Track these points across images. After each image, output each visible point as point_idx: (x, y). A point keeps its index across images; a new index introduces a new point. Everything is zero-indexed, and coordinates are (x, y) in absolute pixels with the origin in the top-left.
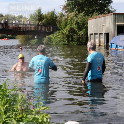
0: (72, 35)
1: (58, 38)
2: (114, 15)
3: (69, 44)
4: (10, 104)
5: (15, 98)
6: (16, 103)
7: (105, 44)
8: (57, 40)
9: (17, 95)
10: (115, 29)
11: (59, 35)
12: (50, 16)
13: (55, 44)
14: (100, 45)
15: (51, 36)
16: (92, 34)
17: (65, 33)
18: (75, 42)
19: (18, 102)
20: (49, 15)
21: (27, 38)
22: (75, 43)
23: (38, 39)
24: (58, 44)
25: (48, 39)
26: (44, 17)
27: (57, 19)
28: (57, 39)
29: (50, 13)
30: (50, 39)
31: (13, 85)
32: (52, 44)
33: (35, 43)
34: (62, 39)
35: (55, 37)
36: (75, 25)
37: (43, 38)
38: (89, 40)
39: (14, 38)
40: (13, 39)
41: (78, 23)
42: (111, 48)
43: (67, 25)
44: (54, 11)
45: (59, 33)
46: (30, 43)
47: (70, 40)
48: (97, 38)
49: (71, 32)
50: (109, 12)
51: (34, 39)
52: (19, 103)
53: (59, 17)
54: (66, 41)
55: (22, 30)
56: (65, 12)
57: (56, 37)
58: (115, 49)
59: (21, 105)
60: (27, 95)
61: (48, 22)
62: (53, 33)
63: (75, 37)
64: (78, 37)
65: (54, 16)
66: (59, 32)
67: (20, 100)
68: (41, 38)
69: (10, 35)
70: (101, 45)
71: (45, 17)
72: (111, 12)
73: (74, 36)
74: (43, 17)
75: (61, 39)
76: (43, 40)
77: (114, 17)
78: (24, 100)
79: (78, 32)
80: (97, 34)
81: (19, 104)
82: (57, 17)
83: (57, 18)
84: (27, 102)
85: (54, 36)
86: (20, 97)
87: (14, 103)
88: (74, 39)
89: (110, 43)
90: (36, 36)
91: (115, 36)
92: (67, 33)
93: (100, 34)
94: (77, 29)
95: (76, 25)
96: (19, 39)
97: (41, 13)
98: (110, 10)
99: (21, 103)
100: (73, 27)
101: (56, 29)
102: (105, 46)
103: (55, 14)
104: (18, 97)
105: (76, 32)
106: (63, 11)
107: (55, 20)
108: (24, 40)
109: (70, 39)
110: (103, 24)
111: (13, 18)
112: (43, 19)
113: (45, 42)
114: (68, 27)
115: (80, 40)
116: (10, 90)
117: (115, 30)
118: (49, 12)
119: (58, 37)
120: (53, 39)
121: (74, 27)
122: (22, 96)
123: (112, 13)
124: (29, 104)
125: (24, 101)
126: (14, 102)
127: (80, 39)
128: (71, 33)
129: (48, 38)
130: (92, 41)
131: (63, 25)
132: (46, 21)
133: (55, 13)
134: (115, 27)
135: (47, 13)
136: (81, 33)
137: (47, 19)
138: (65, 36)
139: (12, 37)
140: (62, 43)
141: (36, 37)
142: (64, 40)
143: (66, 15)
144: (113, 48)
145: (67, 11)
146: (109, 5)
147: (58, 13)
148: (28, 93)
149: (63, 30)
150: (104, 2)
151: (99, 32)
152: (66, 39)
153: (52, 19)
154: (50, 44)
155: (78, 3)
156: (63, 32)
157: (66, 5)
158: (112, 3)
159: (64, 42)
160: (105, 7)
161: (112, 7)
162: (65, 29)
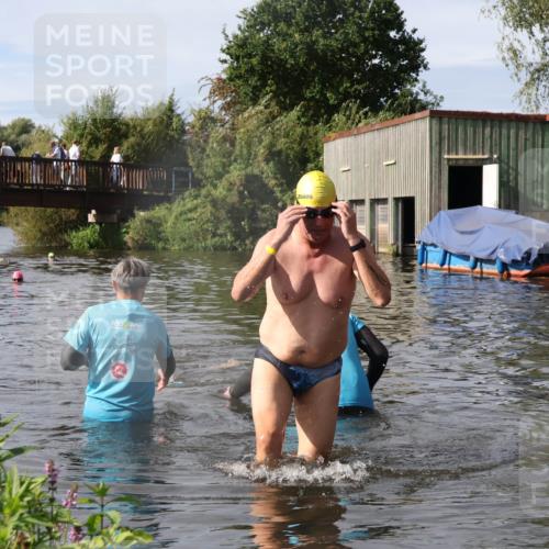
0: (254, 209)
1: (190, 220)
2: (434, 122)
3: (240, 249)
7: (397, 248)
8: (186, 228)
9: (3, 479)
10: (440, 181)
11: (196, 208)
12: (155, 125)
13: (177, 248)
15: (159, 211)
17: (223, 200)
19: (7, 511)
20: (149, 119)
23: (100, 225)
24: (192, 247)
25: (144, 224)
26: (128, 129)
27: (186, 137)
28: (187, 224)
29: (154, 110)
30: (155, 226)
32: (164, 249)
33: (89, 242)
34: (209, 226)
35: (176, 218)
36: (268, 164)
37: (125, 220)
41: (280, 152)
42: (421, 264)
43: (230, 166)
44: (171, 103)
45: (196, 197)
46: (68, 244)
47: (244, 231)
48: (362, 222)
49: (251, 195)
50: (413, 107)
51: (85, 224)
52: (12, 514)
53: (196, 129)
54: (226, 236)
56: (223, 108)
57: (184, 217)
58: (438, 266)
59: (22, 524)
60: (50, 479)
61: (146, 150)
62: (169, 200)
63: (267, 215)
65: (174, 125)
66: (197, 193)
67: (17, 500)
68: (115, 220)
70: (381, 250)
71: (135, 127)
72: (423, 107)
73: (264, 211)
74: (124, 127)
75: (205, 226)
76: (124, 230)
77: (436, 127)
78: (34, 500)
79: (279, 194)
80: (361, 202)
81: (12, 522)
82: (187, 128)
83: (184, 132)
84: (49, 509)
85: (174, 214)
86: (17, 490)
89: (419, 242)
90: (94, 212)
91: (440, 209)
92: (234, 198)
93: (375, 202)
94: (276, 179)
95: (271, 164)
96: (17, 225)
97: (115, 110)
98: (416, 100)
99: (21, 518)
100: (256, 171)
101: (181, 179)
102: (396, 254)
103: (179, 115)
104: (7, 489)
105: (272, 192)
106: (214, 102)
107: (178, 141)
108: (40, 231)
109: (245, 224)
110: (387, 159)
112: (126, 136)
113: (133, 239)
114: (236, 173)
117: (440, 187)
119: (189, 215)
120: (169, 224)
121: (263, 173)
122: (25, 486)
123: (427, 113)
124: (59, 519)
125: (35, 509)
128: (248, 201)
129: (148, 221)
131: (211, 163)
132: (139, 145)
133: (179, 112)
134: (440, 171)
135: (140, 111)
136: (293, 198)
137: (143, 137)
138: (222, 214)
140: (210, 242)
141: (91, 218)
142: (219, 232)
143: (227, 118)
144: (429, 265)
145: (228, 104)
146: (414, 75)
147: (193, 111)
148: (53, 470)
149: (215, 187)
150: (389, 64)
151: (370, 194)
152: (228, 227)
153: (164, 139)
154: (154, 249)
155: (275, 67)
156: (213, 192)
157: (224, 76)
158: (425, 67)
159: (217, 239)
160: (395, 87)
161: (424, 86)
162: (224, 181)
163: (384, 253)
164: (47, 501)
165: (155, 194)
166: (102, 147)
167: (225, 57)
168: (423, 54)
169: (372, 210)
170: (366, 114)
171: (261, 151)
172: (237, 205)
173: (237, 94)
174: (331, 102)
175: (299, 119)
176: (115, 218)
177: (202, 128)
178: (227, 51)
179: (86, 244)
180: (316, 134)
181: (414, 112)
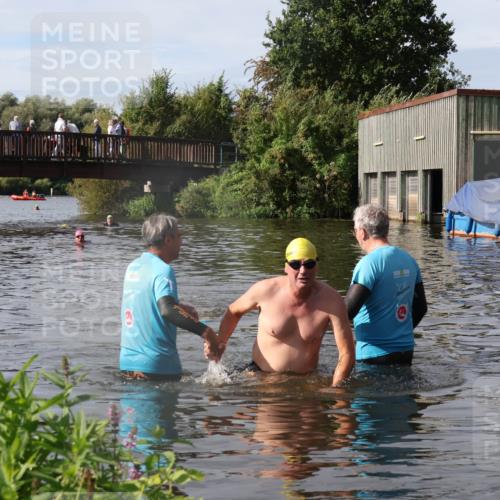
0: (294, 180)
1: (236, 190)
2: (462, 100)
3: (281, 217)
4: (43, 459)
5: (60, 436)
6: (67, 456)
7: (426, 216)
8: (230, 198)
9: (71, 421)
10: (466, 154)
11: (241, 180)
12: (205, 104)
13: (224, 215)
14: (404, 221)
15: (209, 182)
16: (373, 175)
17: (266, 172)
18: (305, 207)
19: (75, 450)
20: (200, 99)
21: (113, 192)
22: (304, 211)
23: (155, 194)
24: (238, 214)
25: (195, 194)
26: (180, 108)
27: (233, 115)
28: (233, 194)
29: (204, 91)
30: (204, 197)
31: (56, 380)
32: (212, 216)
33: (145, 210)
34: (253, 196)
35: (223, 188)
36: (307, 139)
37: (177, 190)
38: (362, 200)
39: (60, 192)
40: (54, 194)
41: (318, 128)
42: (449, 231)
43: (271, 141)
44: (220, 83)
45: (241, 170)
46: (126, 212)
47: (285, 200)
48: (394, 192)
49: (291, 167)
50: (443, 86)
51: (142, 193)
52: (80, 453)
53: (241, 108)
54: (269, 205)
55: (94, 158)
56: (265, 89)
57: (230, 188)
58: (465, 233)
59: (89, 462)
60: (112, 422)
61: (197, 126)
62: (217, 172)
63: (306, 186)
64: (318, 185)
65: (222, 105)
66: (242, 165)
67: (84, 440)
69: (45, 180)
70: (411, 218)
71: (186, 106)
72: (451, 87)
73: (303, 182)
74: (176, 106)
75: (250, 196)
76: (176, 199)
77: (462, 105)
78: (98, 440)
79: (316, 167)
80: (393, 174)
81: (80, 460)
82: (234, 106)
83: (231, 110)
84: (112, 449)
85: (222, 185)
86: (84, 432)
87: (60, 457)
88: (303, 195)
89: (447, 211)
90: (149, 183)
91: (466, 181)
92: (275, 170)
93: (406, 174)
94: (314, 152)
95: (310, 139)
96: (81, 194)
97: (168, 90)
98: (444, 79)
99: (87, 457)
100: (296, 146)
101: (228, 153)
102: (425, 222)
103: (226, 95)
104: (75, 431)
105: (311, 165)
106: (259, 83)
107: (225, 118)
108: (101, 200)
109: (286, 194)
110: (417, 134)
111: (54, 112)
112: (178, 115)
113: (183, 208)
114: (277, 147)
115: (324, 198)
116: (42, 404)
117: (466, 160)
118: (201, 86)
119: (235, 187)
120: (217, 194)
121: (302, 147)
122: (91, 428)
123: (455, 91)
124: (121, 458)
125: (100, 449)
126: (60, 451)
127: (326, 195)
128: (288, 172)
129: (199, 192)
130: (376, 201)
131: (254, 139)
132: (190, 122)
133: (227, 92)
134: (466, 145)
135: (192, 91)
136: (330, 170)
137: (193, 115)
138: (265, 184)
139: (51, 186)
140: (254, 210)
141: (146, 189)
142: (262, 201)
143: (270, 97)
144: (456, 232)
145: (271, 84)
146: (443, 57)
147: (238, 92)
148: (116, 414)
149: (258, 161)
150: (419, 46)
151: (401, 167)
152: (271, 197)
153: (213, 117)
154: (203, 216)
155: (315, 51)
156: (257, 165)
157: (268, 59)
158: (453, 49)
159: (260, 207)
160: (426, 68)
161: (452, 67)
162: (267, 155)
163: (414, 221)
164: (110, 441)
165: (205, 166)
166: (157, 124)
167: (268, 41)
168: (451, 37)
169: (403, 181)
170: (397, 92)
171: (301, 127)
172: (278, 177)
173: (279, 75)
174: (365, 82)
175: (336, 97)
176: (168, 189)
177: (246, 107)
178: (271, 35)
179: (142, 212)
180: (352, 111)
181: (443, 91)
